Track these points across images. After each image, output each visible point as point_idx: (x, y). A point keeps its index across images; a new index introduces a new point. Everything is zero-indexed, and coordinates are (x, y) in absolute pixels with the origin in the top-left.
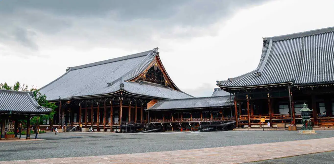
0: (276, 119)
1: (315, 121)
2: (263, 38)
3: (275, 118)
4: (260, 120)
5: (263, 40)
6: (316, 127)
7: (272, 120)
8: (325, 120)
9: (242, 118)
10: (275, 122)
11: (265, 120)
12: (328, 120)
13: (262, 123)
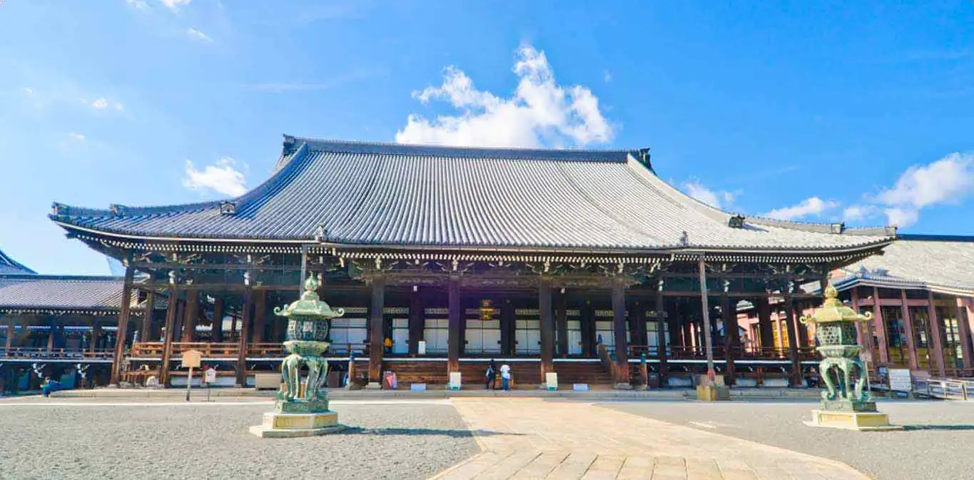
0: (263, 359)
1: (373, 368)
2: (284, 135)
3: (259, 354)
4: (181, 359)
5: (284, 140)
6: (374, 387)
7: (247, 361)
8: (400, 366)
9: (141, 351)
10: (255, 369)
11: (202, 362)
12: (410, 366)
13: (187, 369)
